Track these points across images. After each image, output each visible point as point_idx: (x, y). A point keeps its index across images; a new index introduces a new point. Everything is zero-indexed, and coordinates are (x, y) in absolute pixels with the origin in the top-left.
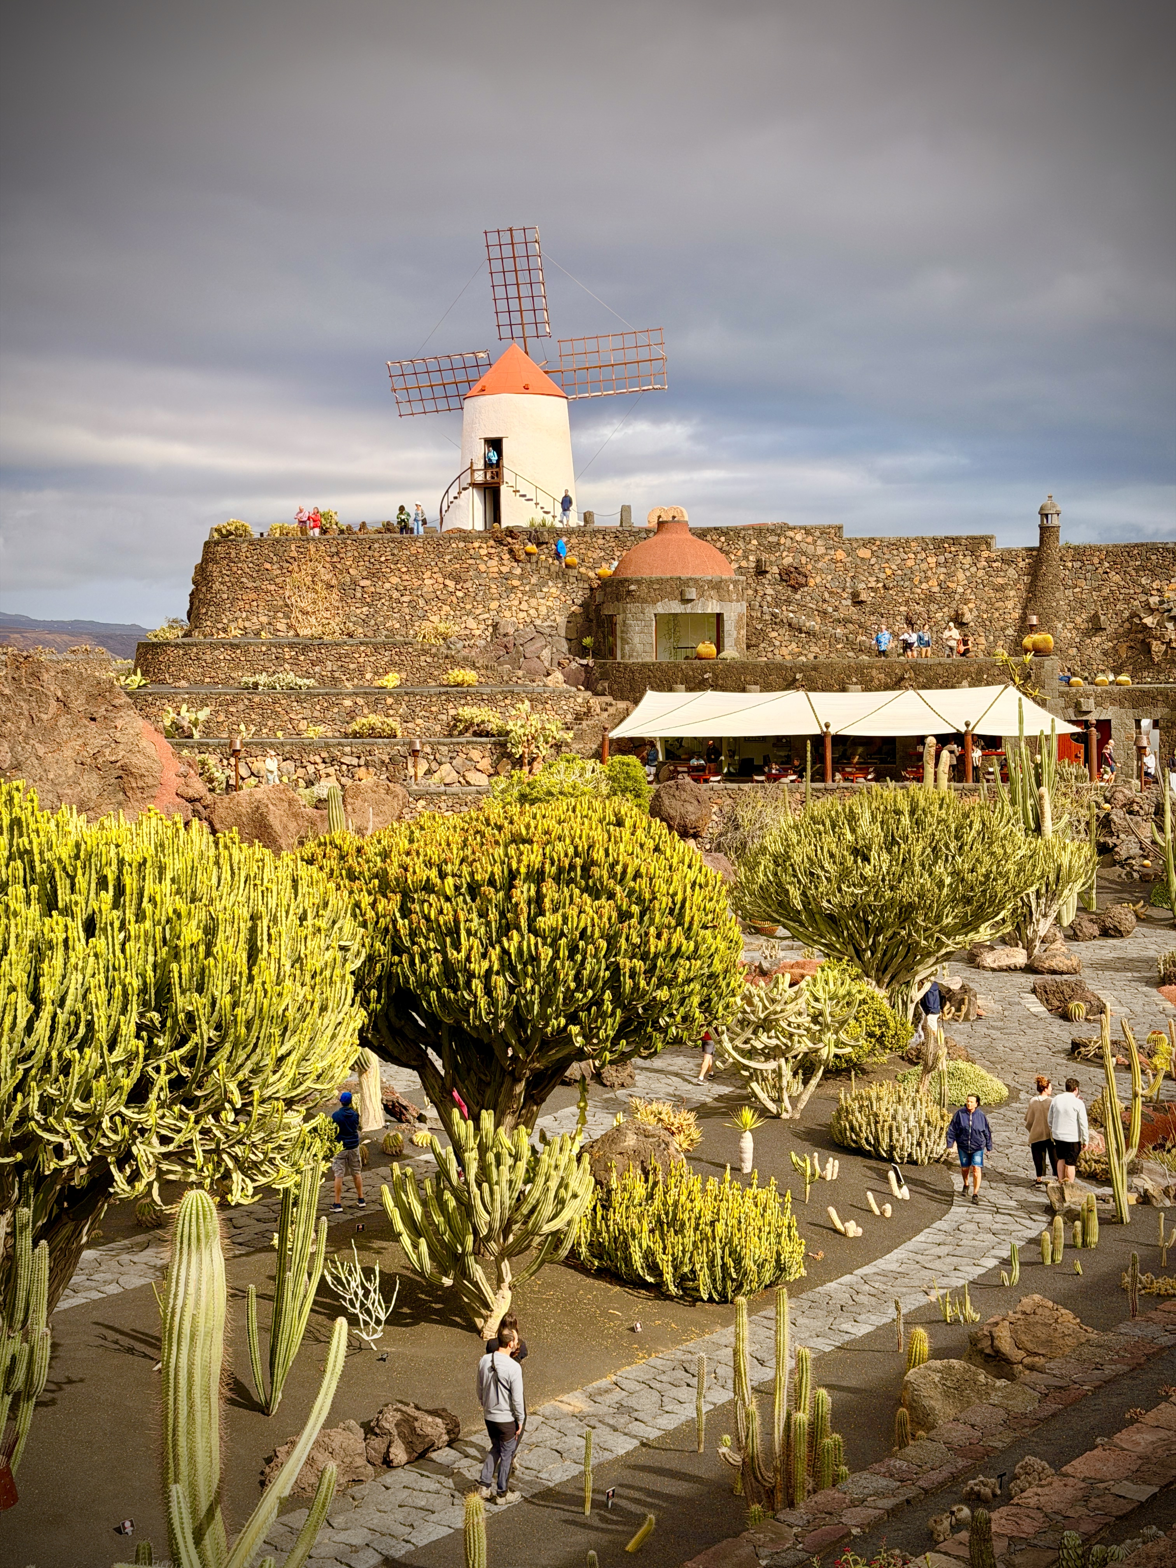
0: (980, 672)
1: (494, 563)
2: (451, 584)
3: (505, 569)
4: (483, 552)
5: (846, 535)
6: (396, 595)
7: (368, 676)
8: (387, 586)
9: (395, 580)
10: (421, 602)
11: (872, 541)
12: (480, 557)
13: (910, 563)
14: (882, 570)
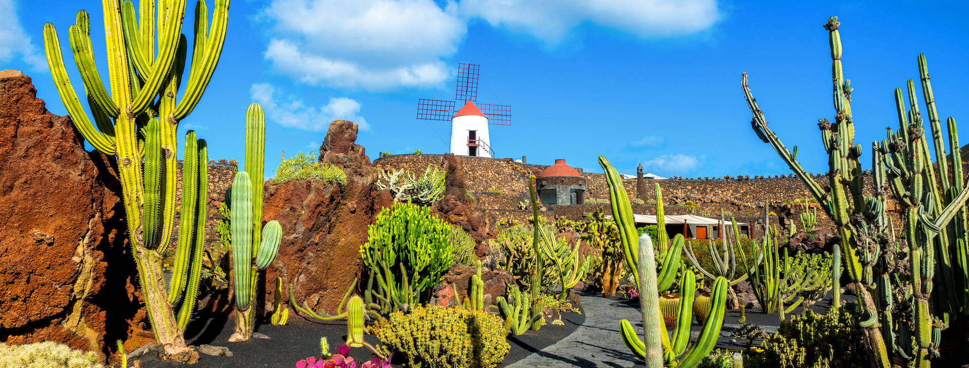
0: (679, 210)
1: (507, 169)
2: (497, 175)
3: (510, 172)
4: (504, 165)
5: (584, 171)
6: (481, 178)
7: (487, 205)
8: (478, 174)
9: (480, 173)
10: (489, 181)
11: (591, 174)
12: (503, 167)
13: (602, 182)
14: (595, 183)
